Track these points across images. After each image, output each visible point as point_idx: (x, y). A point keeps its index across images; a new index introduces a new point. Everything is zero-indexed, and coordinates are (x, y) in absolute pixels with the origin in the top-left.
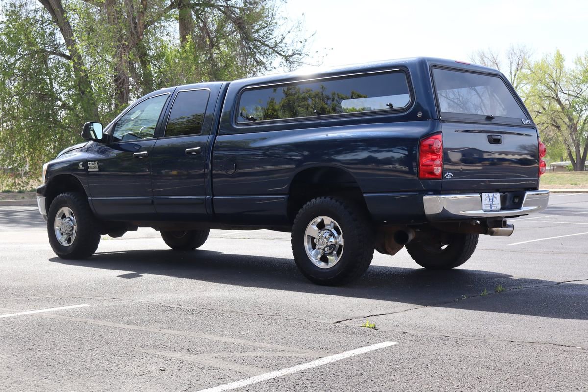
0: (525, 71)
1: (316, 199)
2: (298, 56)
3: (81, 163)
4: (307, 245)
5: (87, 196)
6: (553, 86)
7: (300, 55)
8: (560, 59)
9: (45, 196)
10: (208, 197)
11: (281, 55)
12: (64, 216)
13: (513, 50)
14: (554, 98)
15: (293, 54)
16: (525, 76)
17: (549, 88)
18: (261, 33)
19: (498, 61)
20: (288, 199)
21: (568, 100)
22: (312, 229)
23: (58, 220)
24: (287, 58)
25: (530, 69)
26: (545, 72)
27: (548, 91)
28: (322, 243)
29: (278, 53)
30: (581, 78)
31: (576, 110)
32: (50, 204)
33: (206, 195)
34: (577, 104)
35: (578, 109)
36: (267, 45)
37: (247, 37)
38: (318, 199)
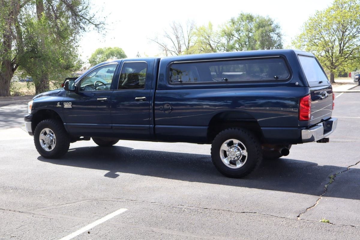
0: (194, 30)
1: (228, 129)
2: (103, 25)
3: (59, 103)
4: (221, 155)
5: (62, 122)
6: (208, 38)
7: (104, 24)
8: (211, 26)
9: (31, 121)
10: (151, 126)
11: (93, 24)
12: (45, 134)
13: (189, 20)
14: (208, 44)
15: (100, 24)
16: (195, 33)
17: (205, 39)
18: (83, 12)
19: (181, 25)
20: (208, 128)
21: (214, 44)
22: (224, 146)
23: (42, 136)
24: (96, 25)
25: (197, 29)
26: (205, 32)
27: (205, 40)
28: (233, 154)
29: (92, 23)
30: (221, 34)
31: (218, 49)
32: (36, 126)
33: (150, 125)
34: (219, 46)
35: (220, 49)
36: (86, 19)
37: (75, 14)
38: (230, 129)
